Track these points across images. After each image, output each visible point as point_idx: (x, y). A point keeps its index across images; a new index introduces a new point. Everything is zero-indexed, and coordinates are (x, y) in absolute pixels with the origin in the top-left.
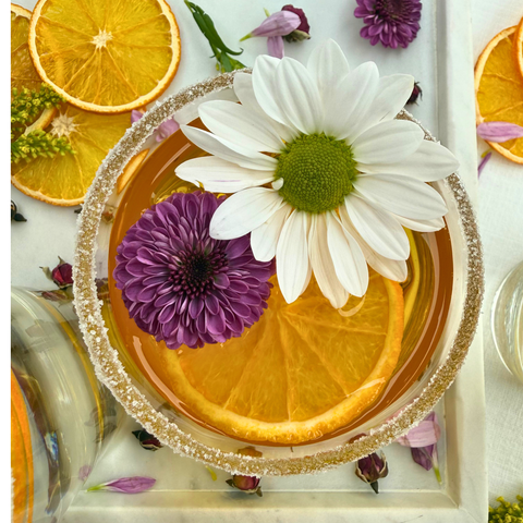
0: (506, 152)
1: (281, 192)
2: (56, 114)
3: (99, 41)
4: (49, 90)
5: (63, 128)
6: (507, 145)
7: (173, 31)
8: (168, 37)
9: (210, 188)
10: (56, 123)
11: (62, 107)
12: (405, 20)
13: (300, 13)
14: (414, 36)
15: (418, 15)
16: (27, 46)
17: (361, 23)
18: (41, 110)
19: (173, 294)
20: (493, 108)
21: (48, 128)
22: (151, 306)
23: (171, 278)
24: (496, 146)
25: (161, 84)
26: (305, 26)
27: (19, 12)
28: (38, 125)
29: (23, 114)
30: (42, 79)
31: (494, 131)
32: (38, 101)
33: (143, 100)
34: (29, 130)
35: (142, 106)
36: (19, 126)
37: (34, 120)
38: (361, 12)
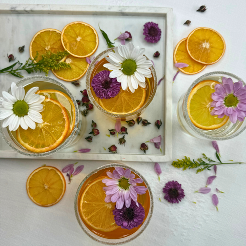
0: (183, 71)
1: (122, 71)
2: (67, 58)
3: (79, 39)
4: (66, 51)
5: (69, 61)
6: (183, 69)
7: (97, 37)
8: (95, 38)
9: (109, 69)
10: (67, 60)
11: (69, 56)
12: (157, 36)
13: (129, 34)
14: (159, 39)
15: (160, 35)
16: (60, 40)
17: (144, 36)
18: (64, 56)
19: (103, 87)
20: (179, 59)
21: (65, 61)
22: (99, 89)
23: (103, 85)
24: (180, 69)
25: (94, 51)
26: (130, 37)
27: (58, 32)
28: (62, 61)
29: (60, 57)
30: (64, 49)
31: (179, 65)
32: (63, 54)
33: (89, 55)
34: (60, 62)
35: (89, 57)
36: (58, 61)
37: (62, 59)
38: (145, 33)
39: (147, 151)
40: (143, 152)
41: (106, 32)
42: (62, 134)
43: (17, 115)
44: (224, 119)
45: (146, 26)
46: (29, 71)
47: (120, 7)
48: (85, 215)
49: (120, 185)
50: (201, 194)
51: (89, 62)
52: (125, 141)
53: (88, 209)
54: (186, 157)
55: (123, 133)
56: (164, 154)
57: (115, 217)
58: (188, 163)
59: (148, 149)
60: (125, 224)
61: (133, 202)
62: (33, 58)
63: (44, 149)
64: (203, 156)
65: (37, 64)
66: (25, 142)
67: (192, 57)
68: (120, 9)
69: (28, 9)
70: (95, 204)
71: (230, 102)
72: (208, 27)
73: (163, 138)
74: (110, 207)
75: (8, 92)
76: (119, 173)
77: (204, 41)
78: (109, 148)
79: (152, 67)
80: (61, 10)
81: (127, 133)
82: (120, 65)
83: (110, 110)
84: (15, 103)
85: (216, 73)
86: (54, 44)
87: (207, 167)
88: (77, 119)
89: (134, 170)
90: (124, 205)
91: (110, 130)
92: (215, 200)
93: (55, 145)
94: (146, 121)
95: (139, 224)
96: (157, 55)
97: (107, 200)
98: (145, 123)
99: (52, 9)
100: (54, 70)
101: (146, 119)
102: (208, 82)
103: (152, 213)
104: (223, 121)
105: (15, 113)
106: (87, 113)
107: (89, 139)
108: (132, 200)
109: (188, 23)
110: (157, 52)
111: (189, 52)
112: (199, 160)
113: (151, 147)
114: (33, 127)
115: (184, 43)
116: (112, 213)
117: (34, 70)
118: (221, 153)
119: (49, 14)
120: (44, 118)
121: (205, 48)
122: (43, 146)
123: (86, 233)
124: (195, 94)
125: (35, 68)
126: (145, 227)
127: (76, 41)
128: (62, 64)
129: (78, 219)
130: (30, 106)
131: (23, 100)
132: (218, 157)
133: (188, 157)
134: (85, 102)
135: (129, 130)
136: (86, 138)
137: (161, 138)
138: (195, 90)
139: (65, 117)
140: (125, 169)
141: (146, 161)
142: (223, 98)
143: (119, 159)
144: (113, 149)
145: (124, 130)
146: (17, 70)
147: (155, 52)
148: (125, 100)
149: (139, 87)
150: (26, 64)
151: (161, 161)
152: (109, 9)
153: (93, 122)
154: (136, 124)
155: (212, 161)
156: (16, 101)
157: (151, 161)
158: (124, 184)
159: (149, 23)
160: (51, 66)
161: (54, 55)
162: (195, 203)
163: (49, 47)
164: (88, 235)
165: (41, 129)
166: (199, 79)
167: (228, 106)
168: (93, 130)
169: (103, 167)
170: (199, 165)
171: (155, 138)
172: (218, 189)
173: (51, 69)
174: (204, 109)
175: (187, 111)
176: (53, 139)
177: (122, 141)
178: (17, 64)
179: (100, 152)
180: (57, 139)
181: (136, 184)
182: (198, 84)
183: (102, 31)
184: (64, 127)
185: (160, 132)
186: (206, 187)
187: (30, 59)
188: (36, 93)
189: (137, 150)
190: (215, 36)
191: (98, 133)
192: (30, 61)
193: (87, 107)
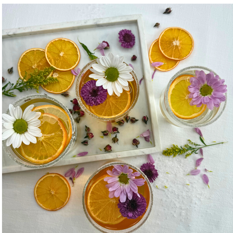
0: (159, 69)
1: (107, 78)
2: (53, 73)
3: (61, 54)
4: (52, 67)
5: (55, 76)
6: (159, 67)
7: (78, 50)
8: (77, 51)
9: (95, 79)
10: (54, 75)
11: (55, 71)
12: (131, 41)
13: (107, 43)
14: (134, 44)
15: (134, 40)
16: (45, 57)
17: (121, 43)
18: (50, 72)
19: (91, 96)
20: (154, 59)
21: (52, 76)
22: (88, 98)
23: (91, 93)
24: (157, 68)
25: (77, 63)
26: (108, 45)
27: (41, 50)
28: (50, 76)
29: (47, 73)
30: (50, 65)
31: (156, 65)
32: (50, 70)
33: (73, 67)
34: (48, 77)
35: (73, 69)
36: (46, 76)
37: (49, 74)
38: (120, 41)
39: (138, 145)
40: (135, 146)
41: (85, 44)
42: (61, 143)
43: (18, 133)
44: (202, 107)
45: (120, 33)
46: (21, 90)
47: (94, 20)
48: (94, 212)
49: (121, 181)
50: (192, 176)
51: (74, 74)
52: (118, 140)
53: (95, 206)
54: (174, 145)
55: (115, 133)
56: (154, 146)
57: (120, 210)
58: (176, 150)
59: (139, 143)
60: (130, 214)
61: (134, 194)
62: (22, 78)
63: (47, 160)
64: (189, 142)
65: (27, 82)
66: (29, 156)
67: (166, 56)
68: (95, 21)
69: (11, 33)
70: (101, 202)
71: (205, 91)
72: (176, 26)
73: (151, 131)
74: (115, 202)
75: (7, 114)
76: (118, 170)
77: (174, 39)
78: (104, 149)
79: (133, 72)
80: (42, 30)
81: (118, 132)
82: (104, 74)
83: (101, 115)
84: (15, 122)
85: (189, 68)
86: (40, 62)
87: (194, 151)
88: (73, 128)
89: (131, 166)
90: (127, 198)
91: (103, 132)
92: (206, 180)
93: (57, 154)
94: (134, 118)
95: (142, 213)
96: (134, 58)
97: (110, 196)
98: (133, 121)
99: (33, 31)
100: (44, 85)
101: (134, 117)
102: (183, 77)
103: (152, 201)
104: (201, 109)
105: (16, 131)
106: (79, 120)
107: (85, 143)
108: (133, 193)
109: (157, 25)
110: (134, 56)
111: (162, 52)
112: (186, 146)
113: (142, 141)
114: (35, 141)
115: (157, 43)
116: (117, 207)
117: (25, 88)
118: (204, 137)
119: (31, 35)
120: (43, 132)
121: (176, 46)
122: (46, 157)
123: (97, 228)
124: (174, 89)
125: (26, 86)
126: (149, 214)
127: (60, 56)
128: (50, 79)
129: (88, 217)
130: (28, 123)
131: (22, 118)
132: (202, 141)
133: (175, 144)
134: (76, 110)
135: (120, 129)
136: (82, 143)
137: (149, 132)
138: (173, 86)
139: (62, 128)
140: (123, 166)
141: (139, 154)
142: (198, 89)
143: (115, 157)
144: (108, 149)
145: (115, 130)
146: (10, 90)
147: (132, 56)
148: (113, 104)
149: (124, 90)
150: (17, 84)
151: (153, 152)
152: (85, 23)
153: (86, 127)
154: (125, 123)
155: (197, 145)
156: (15, 120)
157: (144, 154)
158: (124, 179)
159: (123, 30)
160: (40, 82)
161: (41, 72)
162: (189, 185)
163: (36, 65)
164: (99, 230)
165: (42, 142)
166: (175, 75)
167: (204, 95)
168: (87, 134)
169: (103, 168)
170: (187, 150)
171: (144, 132)
172: (207, 169)
173: (40, 85)
174: (184, 101)
175: (169, 106)
176: (54, 149)
177: (115, 140)
178: (9, 85)
179: (97, 153)
180: (58, 148)
181: (134, 178)
182: (175, 80)
183: (81, 44)
184: (63, 137)
185: (148, 127)
186: (196, 169)
187: (20, 78)
188: (32, 110)
189: (130, 146)
190: (183, 33)
191: (93, 136)
192: (20, 80)
193: (79, 115)
